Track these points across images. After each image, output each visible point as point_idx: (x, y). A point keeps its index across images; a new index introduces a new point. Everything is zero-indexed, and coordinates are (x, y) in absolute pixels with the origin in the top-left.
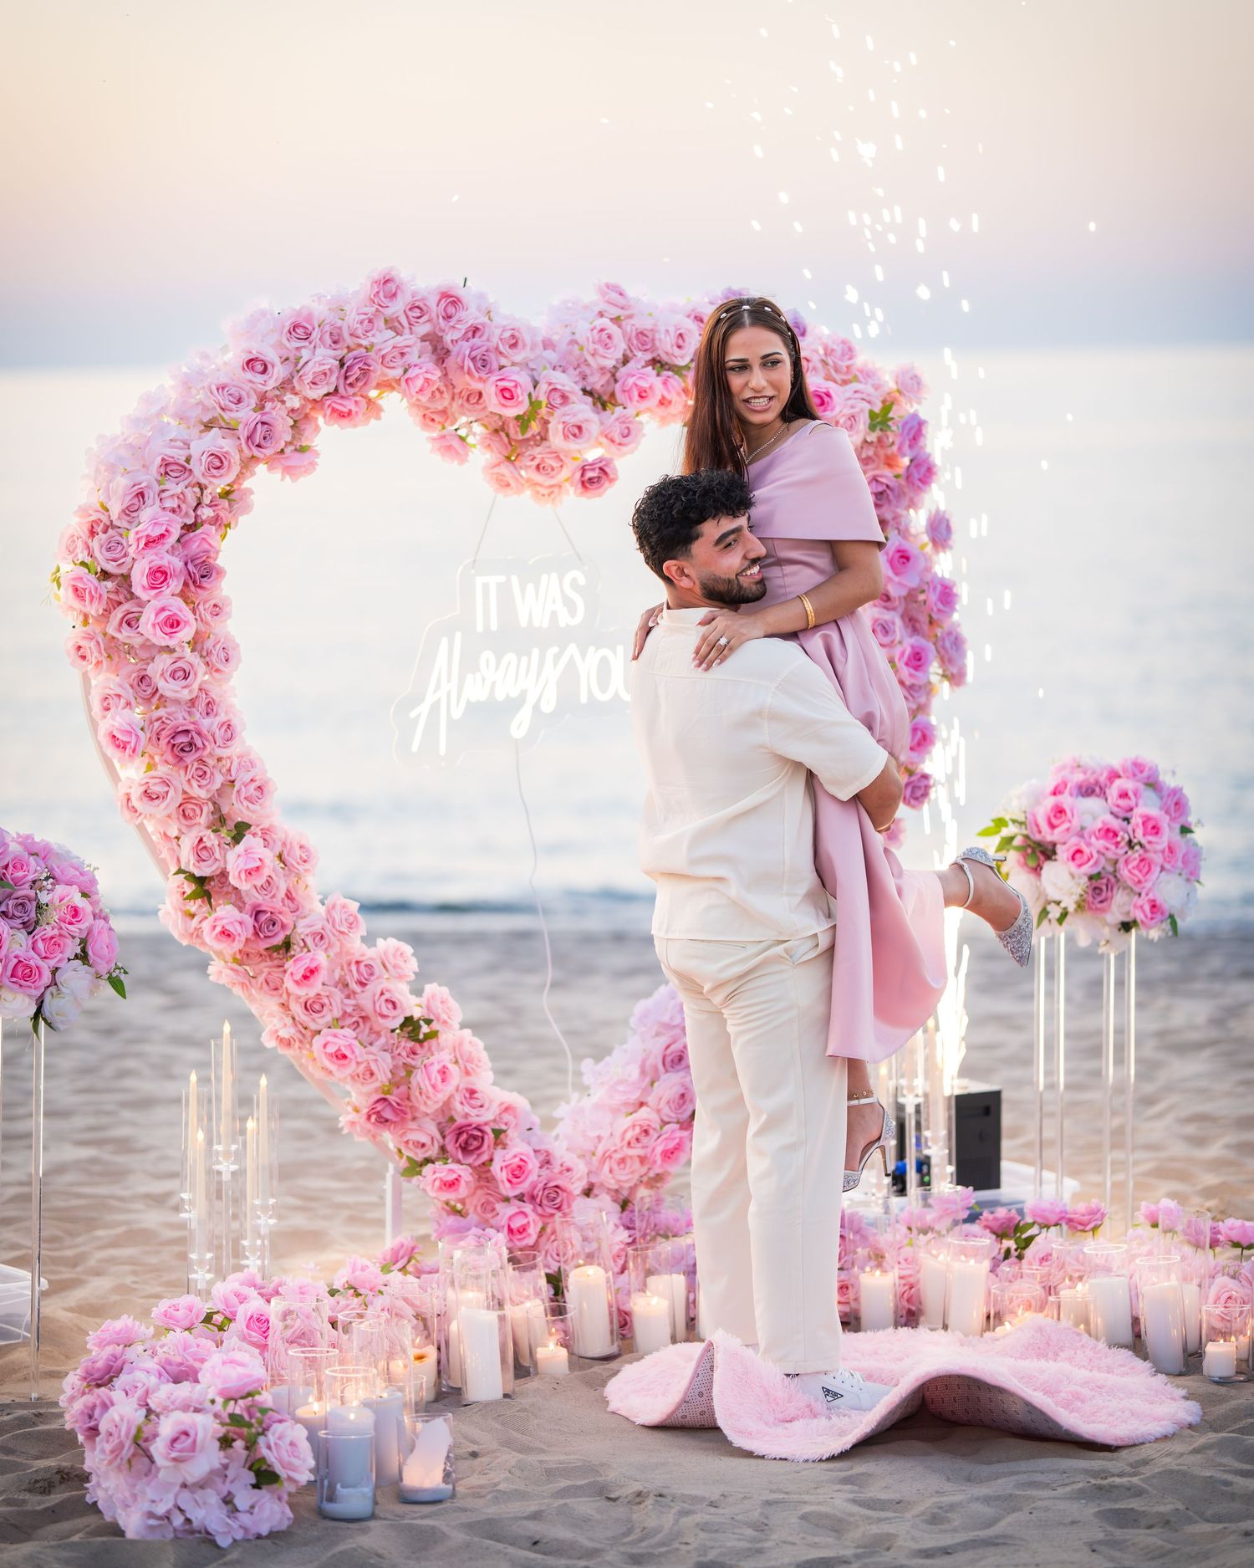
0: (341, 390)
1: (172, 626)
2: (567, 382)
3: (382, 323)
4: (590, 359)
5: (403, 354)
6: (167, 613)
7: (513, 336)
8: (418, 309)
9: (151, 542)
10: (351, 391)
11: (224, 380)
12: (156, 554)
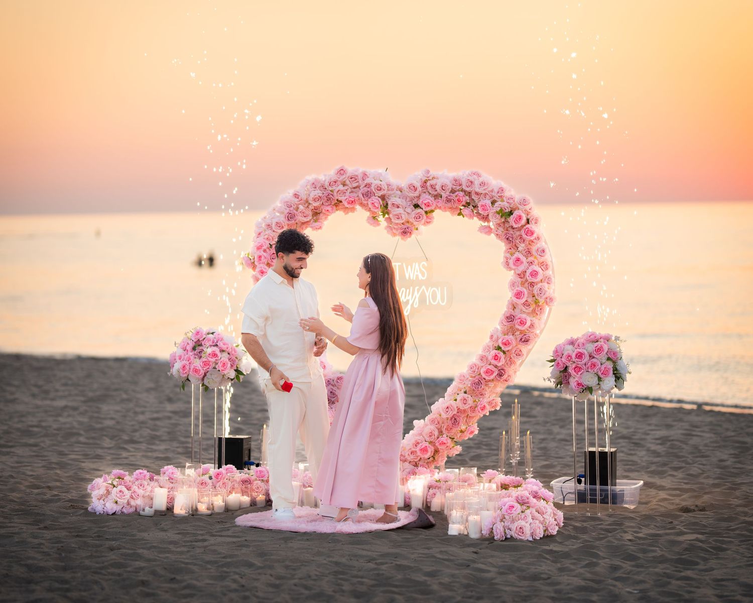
0: (324, 203)
1: (262, 273)
2: (398, 201)
3: (339, 183)
4: (407, 194)
5: (345, 192)
6: (260, 269)
7: (378, 187)
8: (353, 178)
9: (259, 248)
10: (327, 204)
11: (286, 200)
12: (260, 252)
